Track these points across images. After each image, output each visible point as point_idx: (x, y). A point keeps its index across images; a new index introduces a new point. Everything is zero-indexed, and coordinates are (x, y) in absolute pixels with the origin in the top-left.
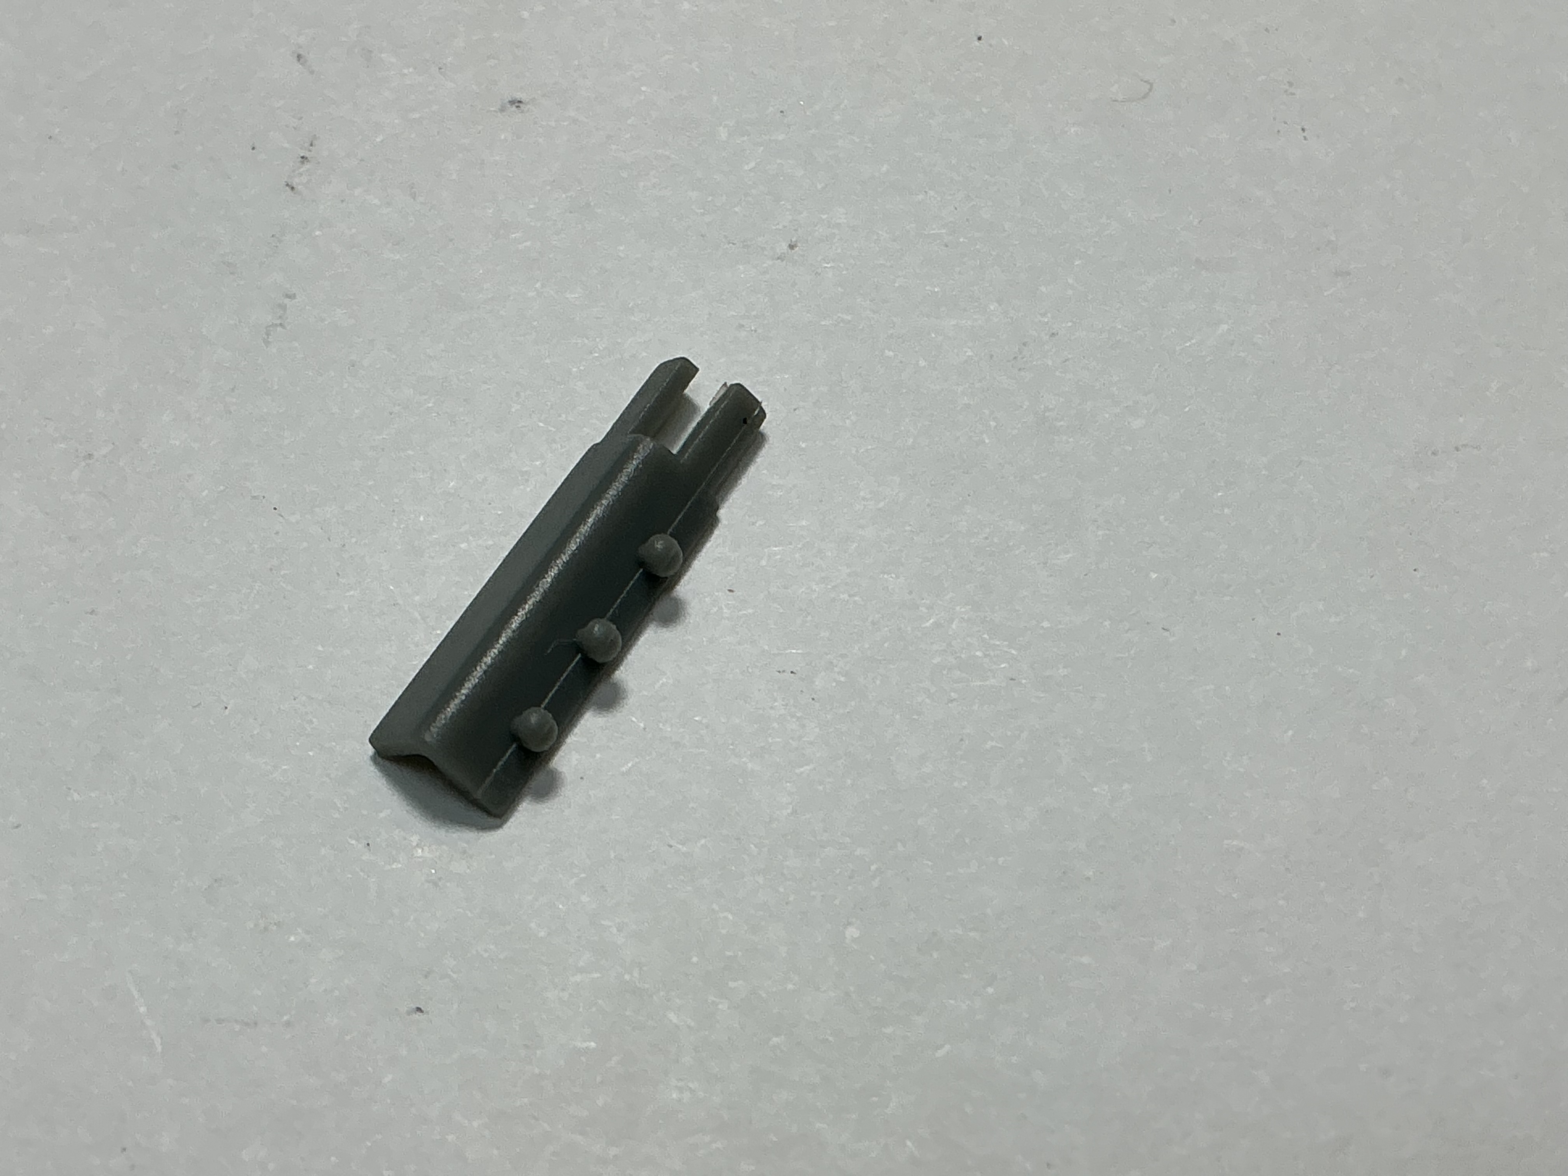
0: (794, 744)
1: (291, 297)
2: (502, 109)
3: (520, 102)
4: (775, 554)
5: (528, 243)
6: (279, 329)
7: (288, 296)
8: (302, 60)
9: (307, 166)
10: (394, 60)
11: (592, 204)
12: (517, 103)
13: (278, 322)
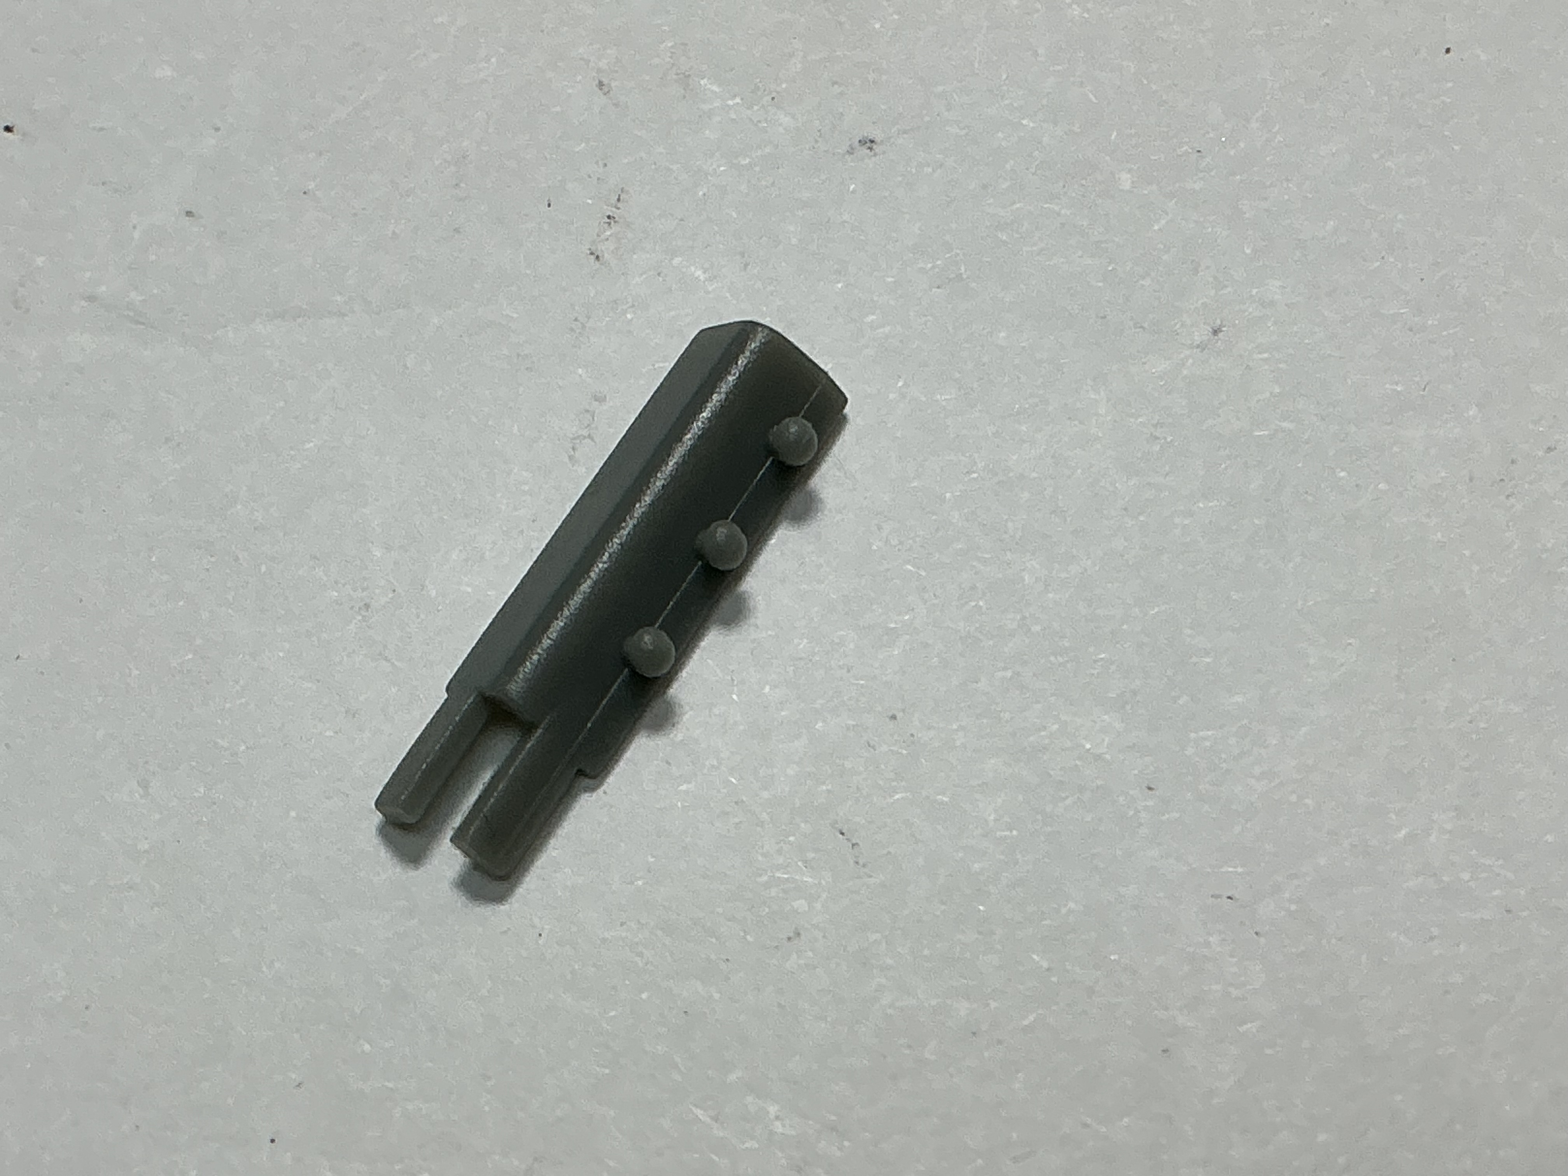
0: (1235, 992)
1: (600, 399)
2: (851, 151)
3: (872, 141)
4: (1205, 739)
5: (887, 329)
6: (587, 441)
7: (596, 399)
8: (606, 89)
9: (615, 228)
10: (715, 88)
11: (965, 276)
12: (869, 143)
13: (585, 433)
